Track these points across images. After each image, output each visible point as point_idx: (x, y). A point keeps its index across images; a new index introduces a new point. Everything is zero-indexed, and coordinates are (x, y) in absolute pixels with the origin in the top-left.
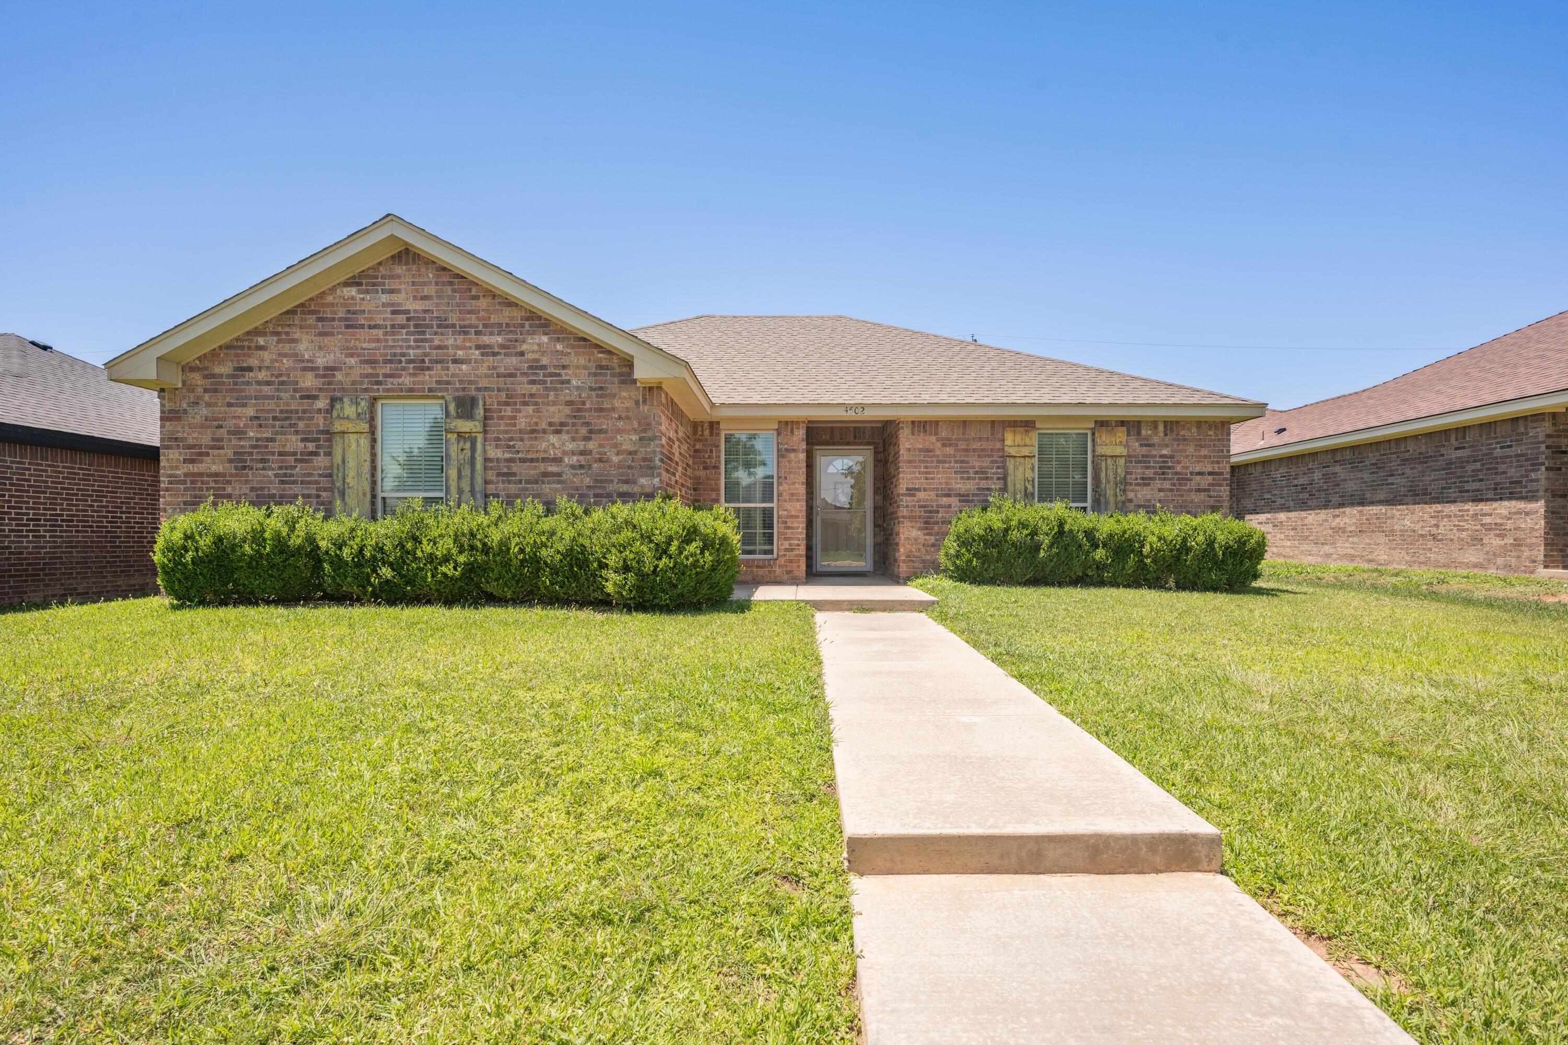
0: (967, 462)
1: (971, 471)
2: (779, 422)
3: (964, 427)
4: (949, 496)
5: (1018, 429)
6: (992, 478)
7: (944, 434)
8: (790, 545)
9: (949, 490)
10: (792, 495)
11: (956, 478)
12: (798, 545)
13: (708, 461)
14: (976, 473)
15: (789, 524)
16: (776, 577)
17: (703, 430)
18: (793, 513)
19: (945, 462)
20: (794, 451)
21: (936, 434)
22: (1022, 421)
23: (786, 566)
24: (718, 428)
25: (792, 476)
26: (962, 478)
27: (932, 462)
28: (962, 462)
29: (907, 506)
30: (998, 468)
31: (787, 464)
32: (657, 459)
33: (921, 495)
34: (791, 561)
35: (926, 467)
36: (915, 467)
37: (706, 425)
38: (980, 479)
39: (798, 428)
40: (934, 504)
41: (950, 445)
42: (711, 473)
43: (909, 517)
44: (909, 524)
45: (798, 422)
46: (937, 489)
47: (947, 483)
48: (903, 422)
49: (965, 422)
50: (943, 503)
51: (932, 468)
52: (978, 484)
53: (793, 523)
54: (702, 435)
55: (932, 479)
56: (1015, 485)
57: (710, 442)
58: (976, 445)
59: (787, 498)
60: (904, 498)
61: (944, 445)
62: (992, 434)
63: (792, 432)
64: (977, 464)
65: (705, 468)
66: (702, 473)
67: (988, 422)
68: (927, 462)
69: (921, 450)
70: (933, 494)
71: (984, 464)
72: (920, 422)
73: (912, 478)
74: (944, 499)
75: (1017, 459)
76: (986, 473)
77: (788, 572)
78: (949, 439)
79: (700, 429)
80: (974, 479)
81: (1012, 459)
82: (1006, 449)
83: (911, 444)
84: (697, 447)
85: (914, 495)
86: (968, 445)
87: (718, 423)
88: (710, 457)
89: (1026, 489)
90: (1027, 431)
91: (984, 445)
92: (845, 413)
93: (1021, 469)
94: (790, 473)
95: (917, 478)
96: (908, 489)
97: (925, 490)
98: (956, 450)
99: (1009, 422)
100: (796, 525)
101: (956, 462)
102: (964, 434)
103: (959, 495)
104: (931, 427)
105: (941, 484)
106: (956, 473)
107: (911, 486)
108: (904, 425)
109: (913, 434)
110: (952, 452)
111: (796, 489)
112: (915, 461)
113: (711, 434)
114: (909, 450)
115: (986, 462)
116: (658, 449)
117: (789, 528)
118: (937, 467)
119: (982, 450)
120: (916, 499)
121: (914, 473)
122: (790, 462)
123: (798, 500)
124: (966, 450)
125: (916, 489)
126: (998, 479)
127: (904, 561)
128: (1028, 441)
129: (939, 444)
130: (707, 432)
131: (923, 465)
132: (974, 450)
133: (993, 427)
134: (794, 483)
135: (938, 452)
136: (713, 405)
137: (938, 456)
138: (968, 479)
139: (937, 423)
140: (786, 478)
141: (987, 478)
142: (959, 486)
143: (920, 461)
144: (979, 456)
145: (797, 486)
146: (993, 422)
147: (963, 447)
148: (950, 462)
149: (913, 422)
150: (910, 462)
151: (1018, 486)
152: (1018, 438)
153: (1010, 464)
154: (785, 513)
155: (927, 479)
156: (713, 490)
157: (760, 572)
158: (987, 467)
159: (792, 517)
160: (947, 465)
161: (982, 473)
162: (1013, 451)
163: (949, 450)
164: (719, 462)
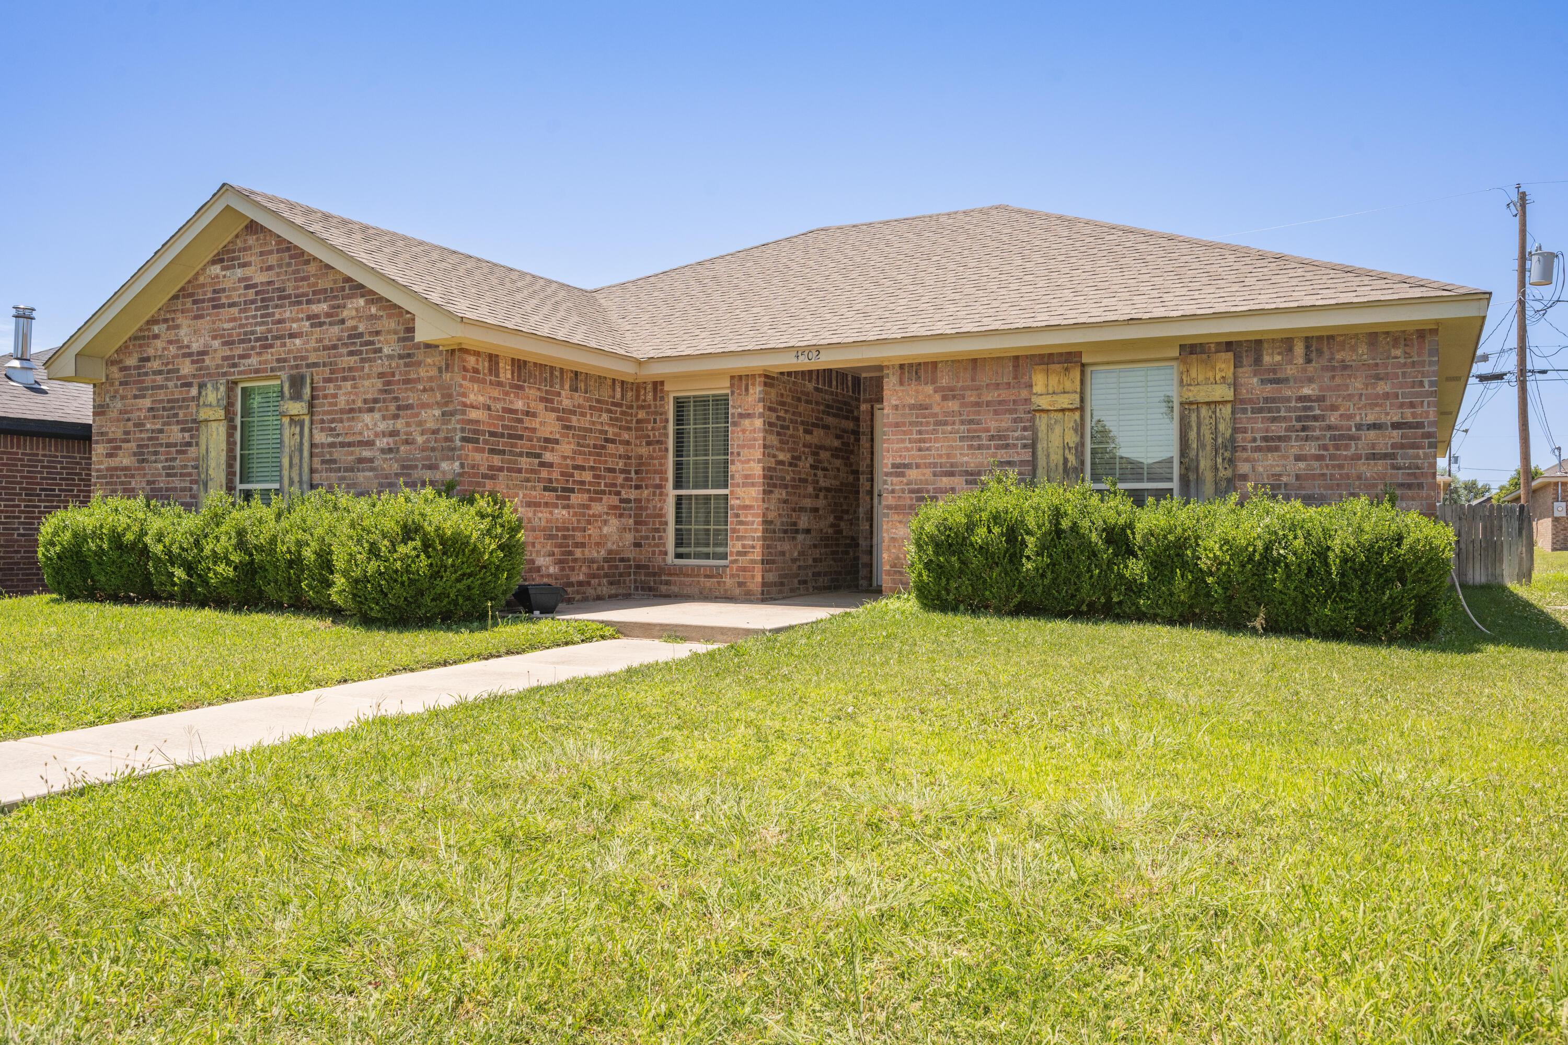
0: (978, 422)
1: (984, 435)
2: (732, 377)
3: (974, 368)
4: (951, 474)
5: (1052, 366)
6: (1015, 446)
7: (944, 381)
8: (744, 546)
9: (952, 465)
10: (747, 477)
11: (962, 448)
12: (753, 547)
13: (651, 433)
14: (992, 438)
15: (742, 518)
16: (726, 591)
17: (645, 395)
18: (747, 503)
19: (946, 423)
20: (749, 416)
21: (934, 381)
22: (1061, 354)
23: (738, 576)
24: (662, 390)
25: (746, 450)
26: (971, 447)
27: (928, 423)
28: (971, 422)
29: (893, 491)
30: (1025, 429)
31: (740, 434)
32: (457, 438)
33: (913, 474)
34: (744, 569)
35: (920, 432)
36: (905, 433)
37: (650, 387)
38: (997, 447)
39: (753, 385)
40: (930, 487)
41: (954, 397)
42: (654, 451)
43: (896, 507)
44: (896, 517)
45: (754, 376)
46: (935, 465)
47: (948, 456)
48: (888, 367)
49: (975, 361)
50: (943, 486)
51: (927, 432)
52: (994, 455)
53: (746, 516)
54: (645, 401)
55: (928, 449)
56: (1048, 456)
57: (653, 409)
58: (990, 396)
59: (740, 481)
60: (889, 479)
61: (945, 398)
62: (1015, 378)
63: (747, 390)
64: (993, 425)
65: (649, 444)
66: (644, 451)
67: (1009, 358)
68: (921, 423)
69: (912, 407)
70: (928, 471)
71: (1004, 425)
72: (911, 365)
73: (900, 450)
74: (944, 479)
75: (1052, 415)
76: (1006, 437)
77: (740, 584)
78: (952, 389)
79: (642, 392)
80: (989, 447)
81: (1044, 415)
82: (1034, 399)
83: (899, 398)
84: (640, 416)
85: (902, 475)
86: (979, 396)
87: (662, 383)
88: (653, 429)
89: (1066, 460)
90: (1067, 369)
91: (1004, 394)
92: (794, 361)
93: (1058, 430)
94: (743, 447)
95: (907, 449)
96: (894, 466)
97: (918, 466)
98: (963, 405)
99: (1042, 356)
100: (750, 519)
101: (962, 422)
102: (973, 380)
103: (967, 473)
104: (926, 372)
105: (940, 456)
106: (962, 439)
107: (898, 461)
108: (890, 372)
109: (901, 383)
110: (956, 408)
111: (751, 469)
112: (904, 424)
113: (655, 399)
114: (896, 407)
115: (1006, 421)
116: (458, 426)
117: (741, 523)
118: (935, 431)
119: (1000, 403)
120: (905, 480)
121: (903, 441)
122: (744, 431)
123: (753, 485)
124: (977, 404)
125: (906, 466)
126: (1025, 446)
127: (888, 573)
128: (1068, 385)
129: (938, 397)
130: (650, 396)
131: (915, 429)
132: (988, 404)
133: (1016, 367)
134: (748, 461)
135: (936, 409)
136: (639, 363)
137: (936, 415)
138: (979, 447)
139: (935, 364)
140: (739, 454)
141: (1007, 446)
142: (965, 459)
143: (911, 424)
144: (996, 412)
145: (752, 464)
146: (1017, 358)
147: (972, 399)
148: (954, 423)
149: (902, 366)
150: (897, 425)
151: (1053, 457)
152: (1053, 381)
153: (1042, 422)
154: (738, 502)
155: (920, 450)
156: (656, 472)
157: (709, 583)
158: (1007, 430)
159: (746, 507)
160: (949, 428)
161: (1000, 438)
162: (1044, 403)
163: (953, 405)
164: (666, 435)
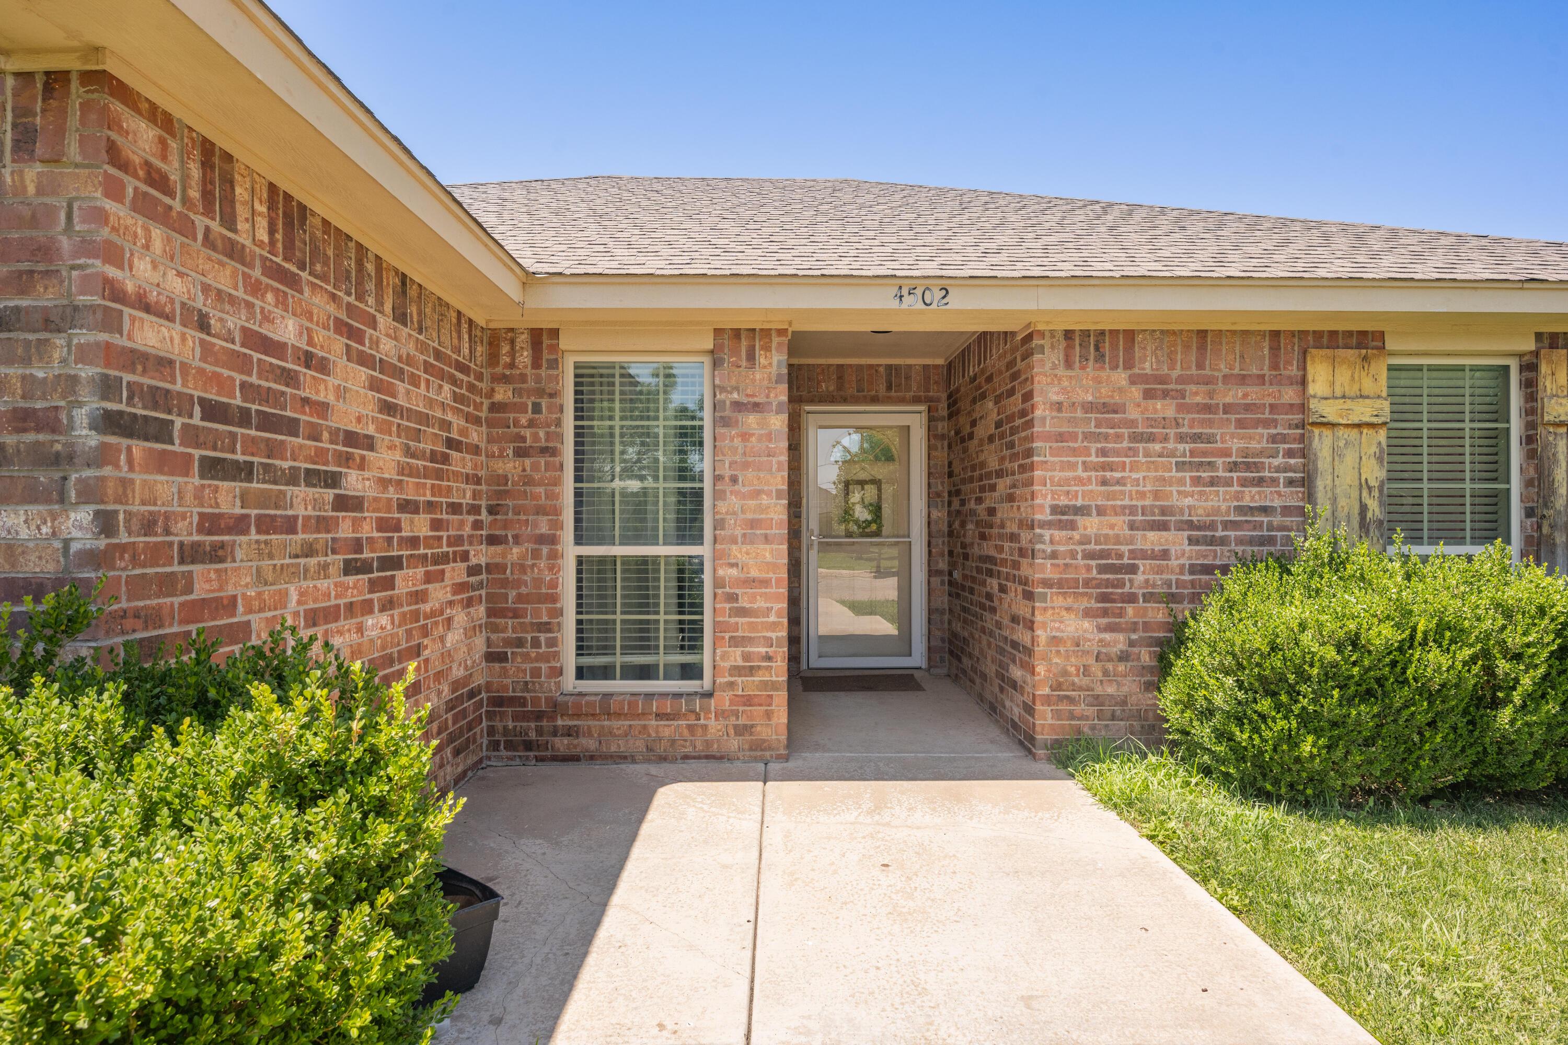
0: (1210, 439)
1: (1220, 461)
2: (718, 332)
3: (1202, 348)
4: (1163, 526)
5: (1341, 352)
6: (1274, 481)
7: (1148, 367)
8: (746, 657)
9: (1164, 511)
10: (753, 524)
11: (1181, 481)
12: (769, 658)
13: (527, 433)
14: (1233, 467)
15: (744, 603)
16: (708, 743)
17: (512, 353)
18: (754, 573)
19: (1151, 438)
20: (756, 407)
21: (1128, 365)
22: (1350, 334)
23: (736, 714)
24: (554, 348)
25: (750, 474)
26: (1197, 481)
27: (1119, 437)
28: (1197, 438)
29: (1054, 555)
30: (1290, 454)
31: (737, 442)
32: (81, 416)
33: (1090, 525)
34: (748, 701)
35: (1103, 452)
36: (1074, 452)
37: (523, 339)
38: (1244, 483)
39: (767, 348)
40: (1125, 548)
41: (1165, 394)
42: (535, 467)
43: (1060, 584)
44: (1059, 601)
45: (766, 333)
46: (1132, 510)
47: (1156, 495)
48: (1042, 334)
49: (1202, 334)
50: (1148, 547)
51: (1117, 453)
52: (1238, 496)
53: (753, 598)
54: (512, 365)
55: (1119, 482)
56: (1334, 500)
57: (531, 384)
58: (1233, 395)
59: (739, 532)
60: (1047, 534)
61: (1149, 395)
62: (1275, 366)
63: (751, 357)
64: (1235, 445)
65: (521, 453)
66: (510, 467)
67: (1262, 334)
68: (1106, 437)
69: (1089, 407)
70: (1120, 521)
71: (1254, 445)
72: (1086, 334)
73: (1066, 482)
74: (1152, 535)
75: (1341, 432)
76: (1257, 467)
77: (741, 730)
78: (1162, 380)
79: (505, 348)
80: (1228, 483)
81: (1327, 432)
82: (1313, 404)
83: (1064, 391)
84: (499, 397)
85: (1072, 526)
86: (1211, 395)
87: (554, 333)
88: (532, 424)
89: (1363, 509)
90: (1365, 358)
91: (1254, 394)
92: (894, 304)
93: (1350, 458)
94: (746, 466)
95: (1080, 481)
96: (1055, 510)
97: (1101, 512)
98: (1181, 408)
99: (1318, 335)
100: (761, 604)
101: (1181, 438)
102: (1200, 366)
103: (1191, 525)
104: (1114, 346)
105: (1142, 495)
106: (1180, 466)
107: (1063, 501)
108: (1047, 342)
109: (1069, 364)
110: (1170, 413)
111: (761, 509)
112: (1073, 437)
113: (536, 364)
114: (1059, 406)
115: (1258, 439)
116: (86, 372)
117: (743, 612)
118: (1133, 452)
119: (1248, 408)
120: (1076, 535)
121: (1072, 466)
122: (745, 437)
123: (767, 539)
124: (1208, 408)
125: (1082, 511)
126: (1290, 482)
127: (1047, 700)
128: (1368, 386)
129: (1136, 392)
130: (524, 358)
131: (1094, 447)
132: (1227, 408)
133: (1275, 349)
134: (757, 494)
135: (1133, 414)
136: (529, 279)
137: (1132, 423)
138: (1213, 482)
139: (1130, 335)
140: (734, 480)
141: (1260, 482)
142: (1188, 501)
143: (1087, 436)
144: (1240, 424)
145: (765, 500)
146: (1275, 335)
147: (1198, 399)
148: (1166, 439)
149: (1068, 335)
150: (1061, 437)
151: (1342, 502)
152: (1343, 376)
153: (1322, 443)
154: (734, 572)
155: (1104, 482)
156: (540, 511)
157: (667, 730)
158: (1261, 453)
159: (751, 582)
160: (1157, 447)
161: (1248, 467)
162: (1330, 410)
163: (1165, 408)
164: (560, 437)
